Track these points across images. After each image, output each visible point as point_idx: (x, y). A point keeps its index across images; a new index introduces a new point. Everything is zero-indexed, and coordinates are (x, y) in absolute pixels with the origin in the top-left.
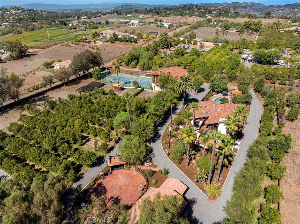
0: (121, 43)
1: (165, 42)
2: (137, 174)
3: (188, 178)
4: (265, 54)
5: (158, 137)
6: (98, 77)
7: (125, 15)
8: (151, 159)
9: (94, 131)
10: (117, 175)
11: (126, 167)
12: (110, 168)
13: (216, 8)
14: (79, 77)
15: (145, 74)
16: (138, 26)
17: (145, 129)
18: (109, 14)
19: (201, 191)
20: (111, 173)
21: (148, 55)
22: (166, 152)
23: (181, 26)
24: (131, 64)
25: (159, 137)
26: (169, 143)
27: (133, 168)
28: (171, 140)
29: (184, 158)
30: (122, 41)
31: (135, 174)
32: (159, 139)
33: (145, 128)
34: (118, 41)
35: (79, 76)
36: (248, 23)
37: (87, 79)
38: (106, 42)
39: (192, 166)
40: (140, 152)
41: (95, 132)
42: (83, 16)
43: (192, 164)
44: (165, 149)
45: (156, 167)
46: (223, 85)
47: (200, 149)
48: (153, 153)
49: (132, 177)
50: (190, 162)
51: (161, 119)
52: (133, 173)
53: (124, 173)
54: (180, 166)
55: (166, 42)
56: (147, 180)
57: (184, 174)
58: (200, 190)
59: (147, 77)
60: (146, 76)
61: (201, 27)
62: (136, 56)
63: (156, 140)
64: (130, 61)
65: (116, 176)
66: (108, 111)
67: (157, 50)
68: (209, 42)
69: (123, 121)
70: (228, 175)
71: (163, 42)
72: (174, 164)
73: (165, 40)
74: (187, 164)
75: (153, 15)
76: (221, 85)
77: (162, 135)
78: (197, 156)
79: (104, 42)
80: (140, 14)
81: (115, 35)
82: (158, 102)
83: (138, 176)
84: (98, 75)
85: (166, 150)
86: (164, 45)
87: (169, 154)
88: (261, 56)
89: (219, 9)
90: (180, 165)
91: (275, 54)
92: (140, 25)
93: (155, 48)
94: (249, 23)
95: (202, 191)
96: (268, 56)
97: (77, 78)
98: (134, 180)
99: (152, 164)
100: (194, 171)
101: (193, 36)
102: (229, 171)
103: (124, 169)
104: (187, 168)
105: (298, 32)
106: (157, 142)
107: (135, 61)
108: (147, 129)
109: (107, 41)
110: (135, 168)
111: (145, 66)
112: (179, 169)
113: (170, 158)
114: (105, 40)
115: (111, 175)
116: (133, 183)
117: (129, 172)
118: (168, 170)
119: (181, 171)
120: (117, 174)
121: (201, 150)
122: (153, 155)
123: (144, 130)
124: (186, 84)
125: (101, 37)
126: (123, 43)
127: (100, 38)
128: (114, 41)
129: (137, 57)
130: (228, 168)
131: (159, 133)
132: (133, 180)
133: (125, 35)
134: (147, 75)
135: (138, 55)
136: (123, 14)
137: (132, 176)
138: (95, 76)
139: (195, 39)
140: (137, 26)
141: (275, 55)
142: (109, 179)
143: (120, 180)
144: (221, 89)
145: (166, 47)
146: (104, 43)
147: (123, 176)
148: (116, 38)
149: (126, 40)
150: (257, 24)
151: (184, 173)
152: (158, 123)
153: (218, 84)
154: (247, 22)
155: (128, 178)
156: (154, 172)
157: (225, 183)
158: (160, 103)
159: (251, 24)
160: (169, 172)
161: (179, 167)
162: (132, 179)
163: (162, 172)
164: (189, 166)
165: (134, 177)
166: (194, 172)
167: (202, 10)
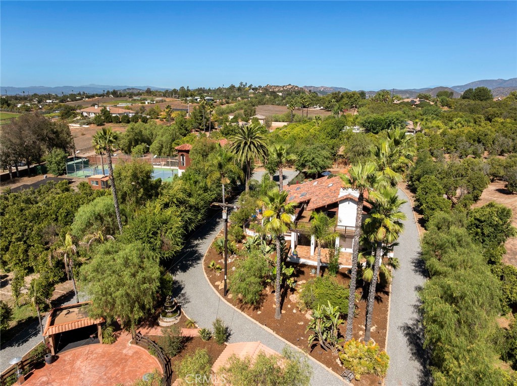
0: (118, 125)
1: (201, 119)
2: (136, 353)
3: (287, 342)
4: (382, 120)
5: (194, 260)
6: (59, 170)
7: (130, 98)
8: (179, 308)
9: (22, 256)
10: (73, 362)
11: (103, 334)
12: (51, 343)
13: (282, 89)
14: (15, 172)
15: (163, 163)
16: (151, 103)
17: (159, 232)
18: (99, 97)
19: (330, 370)
20: (54, 359)
21: (168, 132)
22: (217, 287)
23: (228, 103)
24: (134, 150)
25: (199, 257)
26: (224, 267)
27: (125, 337)
28: (229, 261)
29: (267, 295)
30: (120, 122)
31: (130, 353)
32: (198, 262)
33: (158, 229)
34: (112, 122)
35: (17, 169)
36: (338, 95)
37: (34, 176)
38: (87, 125)
39: (292, 309)
40: (144, 278)
41: (24, 260)
42: (50, 99)
43: (289, 306)
44: (215, 282)
45: (192, 324)
46: (323, 161)
47: (302, 269)
48: (183, 295)
49: (121, 361)
50: (282, 301)
51: (199, 217)
52: (124, 351)
53: (96, 353)
54: (259, 315)
55: (203, 119)
56: (167, 364)
57: (274, 334)
58: (327, 368)
59: (169, 167)
60: (165, 165)
61: (262, 105)
62: (146, 137)
63: (191, 265)
64: (133, 144)
65: (68, 368)
66: (69, 216)
67: (187, 128)
68: (280, 121)
69: (99, 215)
70: (388, 318)
71: (198, 119)
72: (243, 313)
73: (202, 116)
74: (276, 306)
75: (178, 98)
76: (319, 160)
77: (205, 255)
78: (299, 285)
79: (84, 124)
80: (156, 96)
81: (104, 112)
82: (190, 179)
83: (139, 358)
84: (59, 165)
85: (217, 283)
86: (200, 124)
87: (226, 292)
88: (376, 124)
89: (287, 90)
90: (259, 312)
91: (398, 119)
92: (154, 102)
93: (182, 126)
94: (340, 96)
95: (333, 370)
96: (387, 122)
97: (11, 175)
98: (127, 370)
99: (181, 319)
100: (301, 320)
101: (251, 113)
102: (389, 309)
103: (99, 342)
104: (277, 317)
105: (415, 105)
106: (193, 268)
107: (143, 144)
108: (164, 229)
109: (89, 124)
110: (130, 336)
111: (164, 150)
112: (257, 323)
113: (229, 300)
114: (85, 121)
115: (54, 364)
116: (124, 380)
117: (112, 349)
118: (227, 328)
119: (264, 327)
120: (74, 360)
121: (305, 271)
122: (182, 298)
123: (155, 234)
124: (251, 143)
125: (77, 118)
126: (122, 125)
127: (75, 119)
128: (104, 122)
129: (148, 138)
130: (382, 301)
131: (196, 252)
132: (123, 369)
133: (125, 113)
134: (167, 164)
135: (148, 136)
136: (125, 96)
137: (122, 359)
138: (54, 166)
139: (255, 117)
140: (148, 103)
141: (398, 121)
142: (45, 379)
143: (82, 376)
144: (319, 169)
145: (204, 127)
146: (84, 126)
147: (94, 362)
148: (108, 117)
149: (126, 119)
150: (353, 95)
151: (271, 331)
152: (193, 225)
153: (313, 159)
154: (336, 94)
155: (106, 367)
156: (189, 339)
157: (387, 338)
158: (196, 182)
159: (342, 97)
160: (230, 335)
161: (257, 318)
162: (119, 369)
163: (212, 335)
164: (283, 312)
165: (127, 360)
166: (300, 324)
167: (261, 91)
